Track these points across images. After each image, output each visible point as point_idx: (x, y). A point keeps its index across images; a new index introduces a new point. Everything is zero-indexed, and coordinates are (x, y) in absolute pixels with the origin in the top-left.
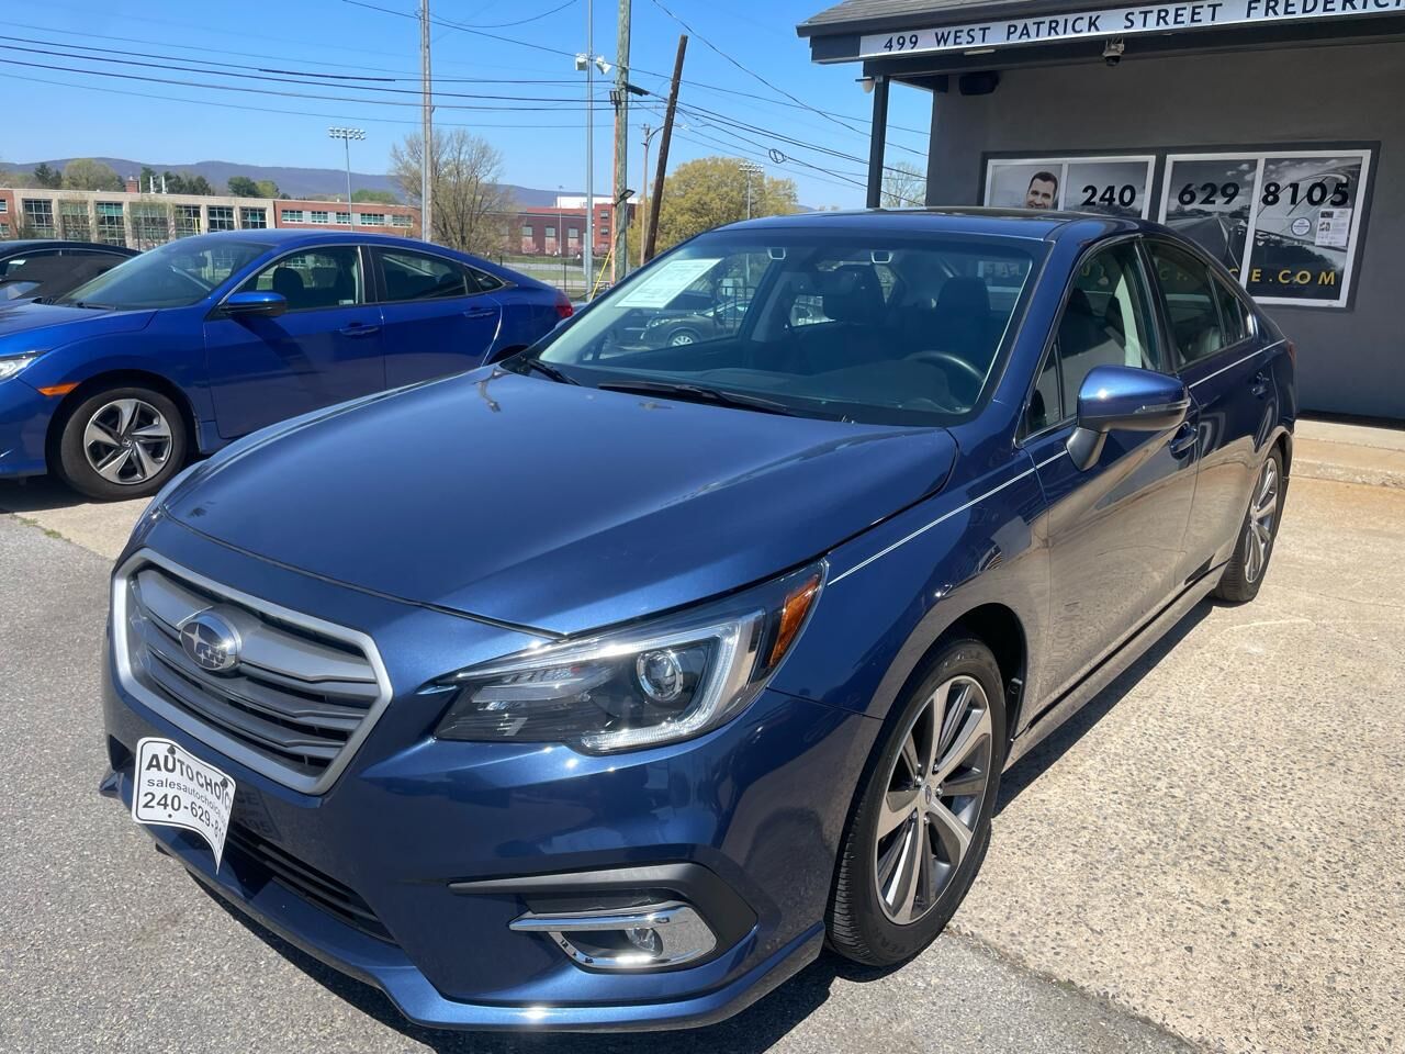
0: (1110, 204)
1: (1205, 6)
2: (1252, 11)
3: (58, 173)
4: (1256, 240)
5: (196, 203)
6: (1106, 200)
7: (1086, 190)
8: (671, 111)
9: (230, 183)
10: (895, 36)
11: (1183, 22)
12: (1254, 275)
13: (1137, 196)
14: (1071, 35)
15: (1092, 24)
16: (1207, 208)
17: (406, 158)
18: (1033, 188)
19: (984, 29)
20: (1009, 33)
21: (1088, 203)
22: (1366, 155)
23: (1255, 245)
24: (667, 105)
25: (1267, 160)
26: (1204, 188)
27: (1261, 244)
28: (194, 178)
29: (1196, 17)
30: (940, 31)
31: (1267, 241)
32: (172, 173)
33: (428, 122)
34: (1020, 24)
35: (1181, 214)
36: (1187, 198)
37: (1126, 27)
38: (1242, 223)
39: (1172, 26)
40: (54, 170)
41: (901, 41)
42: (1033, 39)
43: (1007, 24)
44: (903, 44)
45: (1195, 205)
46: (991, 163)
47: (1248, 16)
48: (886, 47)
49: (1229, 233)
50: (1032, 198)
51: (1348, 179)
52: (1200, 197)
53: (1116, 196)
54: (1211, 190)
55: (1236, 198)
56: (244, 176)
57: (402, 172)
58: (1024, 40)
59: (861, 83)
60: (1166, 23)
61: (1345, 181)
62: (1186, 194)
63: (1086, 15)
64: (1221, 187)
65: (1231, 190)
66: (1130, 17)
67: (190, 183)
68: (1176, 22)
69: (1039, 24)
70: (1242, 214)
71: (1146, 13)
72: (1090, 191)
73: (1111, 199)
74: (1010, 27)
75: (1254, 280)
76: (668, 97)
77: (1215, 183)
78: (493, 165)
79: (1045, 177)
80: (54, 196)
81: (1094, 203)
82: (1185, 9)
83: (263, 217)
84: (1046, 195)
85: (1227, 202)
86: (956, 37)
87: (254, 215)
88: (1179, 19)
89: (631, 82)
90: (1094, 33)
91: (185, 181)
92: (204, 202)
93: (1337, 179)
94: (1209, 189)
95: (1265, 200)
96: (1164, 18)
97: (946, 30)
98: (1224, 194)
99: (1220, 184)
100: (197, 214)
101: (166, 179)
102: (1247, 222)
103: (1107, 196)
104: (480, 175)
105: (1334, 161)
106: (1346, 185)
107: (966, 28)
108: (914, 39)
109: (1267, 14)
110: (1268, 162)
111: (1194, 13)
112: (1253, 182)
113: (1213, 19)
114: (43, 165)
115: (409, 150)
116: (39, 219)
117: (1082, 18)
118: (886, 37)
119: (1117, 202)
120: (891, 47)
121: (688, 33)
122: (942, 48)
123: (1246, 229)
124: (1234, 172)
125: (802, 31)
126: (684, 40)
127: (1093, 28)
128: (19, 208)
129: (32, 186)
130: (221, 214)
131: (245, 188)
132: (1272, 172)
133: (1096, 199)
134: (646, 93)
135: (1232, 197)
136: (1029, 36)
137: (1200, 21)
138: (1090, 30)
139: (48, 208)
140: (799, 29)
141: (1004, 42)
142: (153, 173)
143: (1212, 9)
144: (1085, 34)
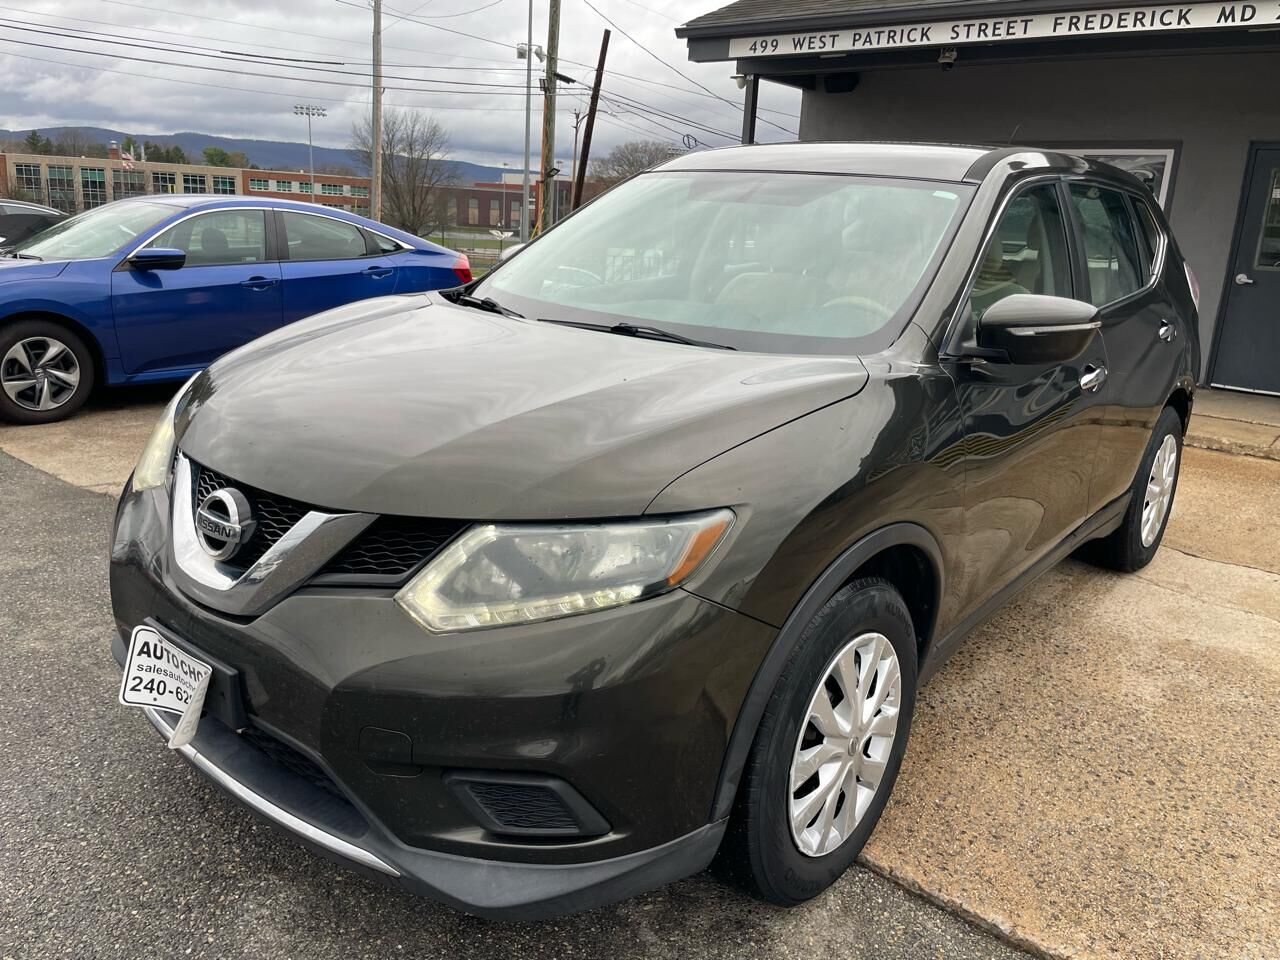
1: (1019, 21)
2: (1058, 27)
3: (47, 140)
5: (172, 171)
8: (595, 98)
9: (205, 154)
10: (759, 40)
11: (999, 35)
14: (906, 43)
15: (924, 34)
19: (834, 36)
20: (855, 40)
22: (1170, 154)
28: (171, 148)
29: (1011, 31)
30: (796, 37)
32: (152, 143)
33: (377, 102)
34: (864, 32)
37: (952, 38)
39: (990, 38)
40: (44, 138)
41: (764, 44)
42: (875, 46)
43: (853, 32)
44: (765, 48)
47: (1055, 30)
48: (751, 49)
51: (1154, 175)
56: (219, 147)
57: (360, 148)
58: (867, 46)
59: (735, 81)
60: (985, 35)
61: (1151, 176)
63: (919, 27)
66: (956, 29)
67: (168, 152)
68: (994, 35)
69: (879, 33)
71: (969, 26)
74: (855, 35)
80: (44, 161)
82: (1001, 23)
83: (232, 182)
86: (810, 43)
87: (224, 183)
88: (997, 32)
90: (925, 42)
91: (163, 151)
92: (180, 170)
93: (1144, 174)
96: (984, 31)
97: (802, 36)
100: (172, 181)
101: (146, 148)
104: (431, 153)
105: (1142, 159)
106: (1152, 180)
107: (819, 35)
108: (775, 44)
109: (1070, 29)
111: (1009, 28)
113: (1025, 32)
114: (34, 132)
115: (367, 126)
116: (29, 181)
117: (915, 29)
118: (751, 41)
120: (755, 49)
121: (610, 27)
122: (798, 51)
125: (680, 33)
126: (607, 33)
127: (924, 38)
128: (12, 171)
129: (23, 152)
130: (194, 181)
131: (218, 158)
134: (573, 81)
136: (871, 44)
137: (1014, 34)
138: (922, 40)
139: (37, 172)
140: (677, 30)
141: (850, 48)
142: (134, 143)
143: (1024, 24)
144: (918, 43)
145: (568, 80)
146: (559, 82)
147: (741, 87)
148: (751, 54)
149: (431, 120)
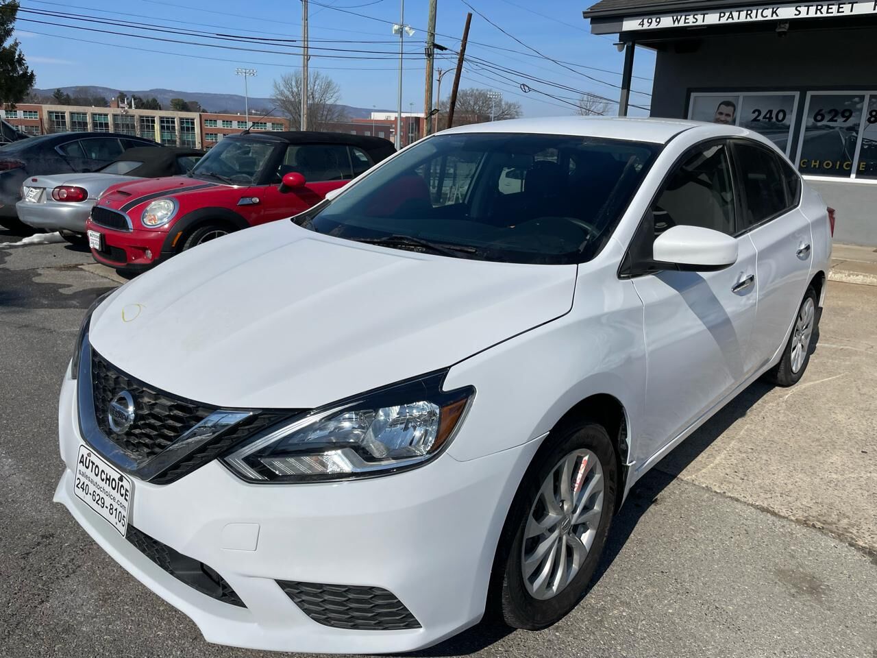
0: (770, 121)
1: (847, 3)
3: (67, 95)
4: (863, 144)
5: (153, 115)
6: (767, 118)
7: (754, 112)
8: (461, 61)
9: (172, 102)
10: (646, 18)
11: (832, 13)
12: (861, 166)
13: (787, 116)
14: (760, 18)
15: (774, 12)
16: (831, 124)
17: (282, 88)
18: (720, 111)
19: (704, 14)
20: (720, 17)
21: (755, 120)
23: (862, 148)
24: (458, 57)
25: (870, 95)
26: (830, 112)
27: (866, 147)
28: (150, 99)
29: (841, 10)
30: (675, 15)
31: (870, 146)
32: (136, 95)
33: (306, 66)
34: (727, 11)
35: (815, 128)
36: (819, 118)
37: (796, 15)
38: (854, 134)
39: (825, 15)
40: (65, 94)
41: (650, 21)
42: (736, 20)
43: (719, 11)
44: (651, 23)
45: (824, 122)
46: (693, 95)
47: (875, 9)
48: (640, 24)
49: (846, 140)
50: (718, 116)
52: (828, 117)
53: (774, 116)
54: (835, 114)
55: (851, 119)
56: (181, 98)
57: (279, 97)
58: (730, 21)
59: (616, 46)
60: (822, 13)
62: (818, 116)
63: (770, 7)
64: (841, 111)
65: (847, 114)
66: (798, 8)
67: (148, 101)
68: (827, 13)
69: (739, 12)
70: (855, 128)
71: (808, 6)
72: (757, 113)
73: (770, 118)
74: (720, 13)
75: (861, 169)
76: (459, 52)
77: (837, 109)
78: (335, 93)
79: (728, 104)
80: (67, 110)
81: (759, 120)
82: (833, 4)
83: (193, 123)
84: (728, 115)
85: (845, 121)
86: (685, 19)
87: (187, 122)
88: (830, 11)
89: (436, 42)
90: (775, 17)
91: (145, 101)
92: (157, 114)
94: (833, 113)
95: (869, 120)
96: (820, 10)
97: (679, 15)
98: (843, 116)
99: (840, 109)
100: (153, 121)
101: (134, 100)
102: (857, 134)
103: (768, 116)
104: (327, 99)
107: (692, 14)
108: (658, 20)
110: (872, 97)
111: (839, 8)
112: (862, 109)
113: (851, 11)
114: (59, 90)
115: (283, 83)
116: (58, 124)
117: (767, 9)
118: (640, 18)
119: (774, 120)
120: (643, 24)
121: (472, 12)
122: (676, 25)
123: (857, 138)
124: (849, 103)
125: (586, 15)
126: (470, 16)
127: (774, 14)
128: (45, 116)
129: (52, 103)
130: (168, 122)
131: (182, 106)
132: (874, 103)
133: (761, 118)
134: (446, 49)
135: (848, 118)
136: (733, 19)
137: (843, 12)
138: (772, 16)
139: (63, 117)
140: (584, 13)
141: (717, 22)
142: (126, 96)
143: (851, 5)
144: (769, 18)
145: (442, 48)
146: (436, 51)
147: (621, 50)
148: (640, 28)
149: (327, 77)
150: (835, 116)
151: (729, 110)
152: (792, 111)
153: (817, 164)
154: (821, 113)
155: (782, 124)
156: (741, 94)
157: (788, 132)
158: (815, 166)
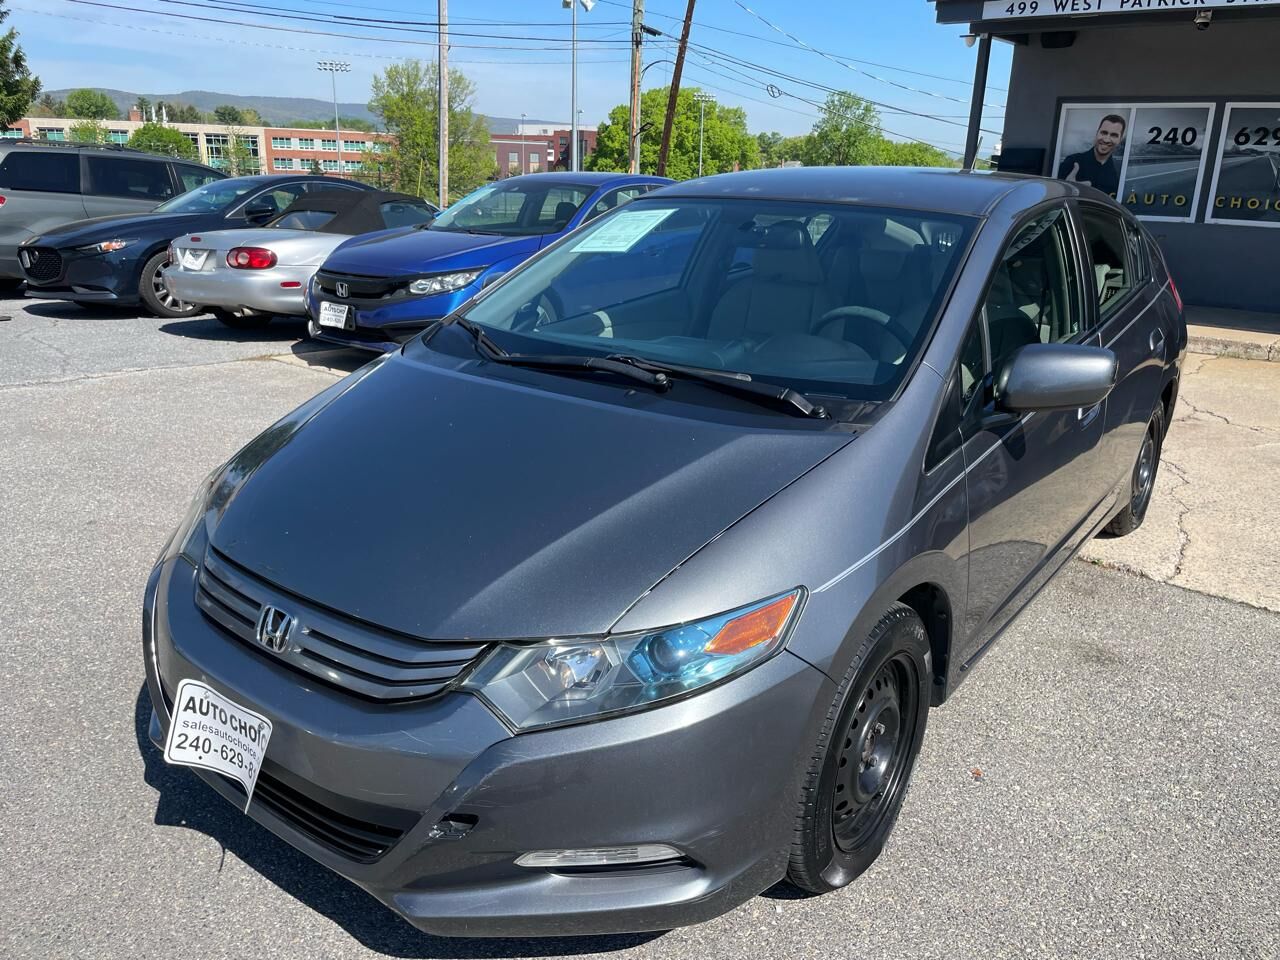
0: (1173, 142)
6: (1170, 140)
7: (1151, 131)
10: (1017, 2)
13: (1198, 137)
14: (1178, 5)
16: (1259, 148)
18: (1103, 129)
21: (1153, 141)
26: (1258, 131)
35: (1237, 153)
36: (1242, 139)
37: (1228, 1)
41: (1022, 6)
42: (1145, 7)
44: (1024, 9)
45: (1249, 146)
46: (1065, 106)
48: (1008, 11)
50: (1101, 136)
52: (1254, 138)
53: (1179, 136)
54: (1264, 134)
58: (1137, 8)
59: (964, 39)
62: (1241, 136)
64: (1272, 130)
72: (1155, 132)
73: (1175, 139)
77: (1267, 127)
79: (1114, 119)
81: (1158, 142)
84: (1115, 135)
86: (1074, 5)
90: (1200, 5)
94: (1262, 133)
98: (1275, 137)
99: (1271, 127)
103: (1171, 136)
108: (1034, 5)
118: (1008, 3)
119: (1180, 141)
120: (1012, 11)
122: (1060, 12)
133: (1161, 139)
136: (1141, 5)
138: (1196, 3)
141: (1118, 9)
144: (1192, 5)
145: (654, 32)
146: (646, 36)
147: (972, 43)
148: (1008, 15)
150: (1264, 137)
151: (1115, 127)
152: (1205, 130)
153: (1239, 203)
154: (1245, 132)
155: (1191, 148)
156: (1134, 106)
157: (1199, 159)
158: (1235, 205)
